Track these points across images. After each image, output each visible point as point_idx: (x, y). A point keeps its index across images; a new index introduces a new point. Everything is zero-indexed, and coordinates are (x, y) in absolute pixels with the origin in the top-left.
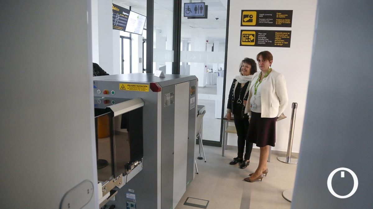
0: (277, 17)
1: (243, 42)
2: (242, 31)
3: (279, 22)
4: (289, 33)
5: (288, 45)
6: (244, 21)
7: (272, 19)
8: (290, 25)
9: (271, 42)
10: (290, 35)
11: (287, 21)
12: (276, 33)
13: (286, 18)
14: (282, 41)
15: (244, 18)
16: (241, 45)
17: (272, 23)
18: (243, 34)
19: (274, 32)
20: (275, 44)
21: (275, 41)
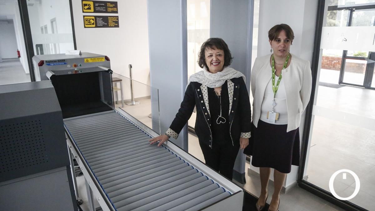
0: (108, 6)
1: (86, 24)
2: (84, 16)
3: (110, 10)
4: (117, 18)
5: (118, 26)
6: (84, 9)
7: (105, 8)
8: (117, 12)
9: (106, 24)
10: (118, 19)
11: (115, 9)
12: (109, 18)
13: (114, 7)
14: (113, 23)
15: (84, 6)
16: (85, 27)
17: (105, 10)
18: (86, 19)
19: (107, 17)
20: (110, 26)
21: (109, 23)
